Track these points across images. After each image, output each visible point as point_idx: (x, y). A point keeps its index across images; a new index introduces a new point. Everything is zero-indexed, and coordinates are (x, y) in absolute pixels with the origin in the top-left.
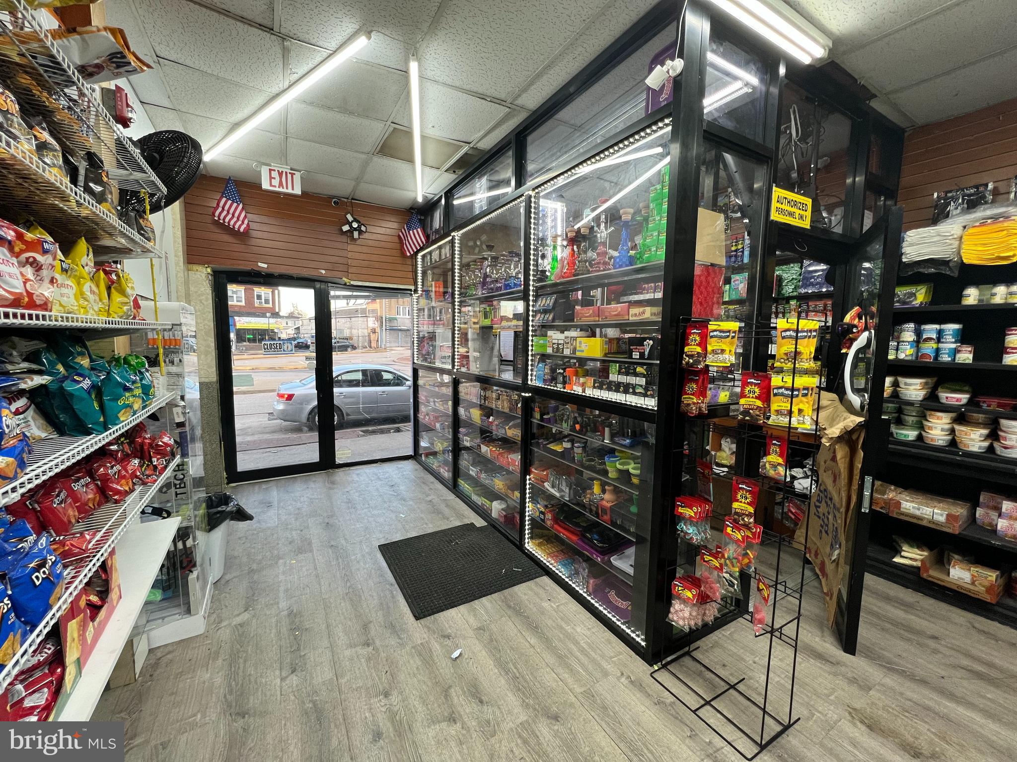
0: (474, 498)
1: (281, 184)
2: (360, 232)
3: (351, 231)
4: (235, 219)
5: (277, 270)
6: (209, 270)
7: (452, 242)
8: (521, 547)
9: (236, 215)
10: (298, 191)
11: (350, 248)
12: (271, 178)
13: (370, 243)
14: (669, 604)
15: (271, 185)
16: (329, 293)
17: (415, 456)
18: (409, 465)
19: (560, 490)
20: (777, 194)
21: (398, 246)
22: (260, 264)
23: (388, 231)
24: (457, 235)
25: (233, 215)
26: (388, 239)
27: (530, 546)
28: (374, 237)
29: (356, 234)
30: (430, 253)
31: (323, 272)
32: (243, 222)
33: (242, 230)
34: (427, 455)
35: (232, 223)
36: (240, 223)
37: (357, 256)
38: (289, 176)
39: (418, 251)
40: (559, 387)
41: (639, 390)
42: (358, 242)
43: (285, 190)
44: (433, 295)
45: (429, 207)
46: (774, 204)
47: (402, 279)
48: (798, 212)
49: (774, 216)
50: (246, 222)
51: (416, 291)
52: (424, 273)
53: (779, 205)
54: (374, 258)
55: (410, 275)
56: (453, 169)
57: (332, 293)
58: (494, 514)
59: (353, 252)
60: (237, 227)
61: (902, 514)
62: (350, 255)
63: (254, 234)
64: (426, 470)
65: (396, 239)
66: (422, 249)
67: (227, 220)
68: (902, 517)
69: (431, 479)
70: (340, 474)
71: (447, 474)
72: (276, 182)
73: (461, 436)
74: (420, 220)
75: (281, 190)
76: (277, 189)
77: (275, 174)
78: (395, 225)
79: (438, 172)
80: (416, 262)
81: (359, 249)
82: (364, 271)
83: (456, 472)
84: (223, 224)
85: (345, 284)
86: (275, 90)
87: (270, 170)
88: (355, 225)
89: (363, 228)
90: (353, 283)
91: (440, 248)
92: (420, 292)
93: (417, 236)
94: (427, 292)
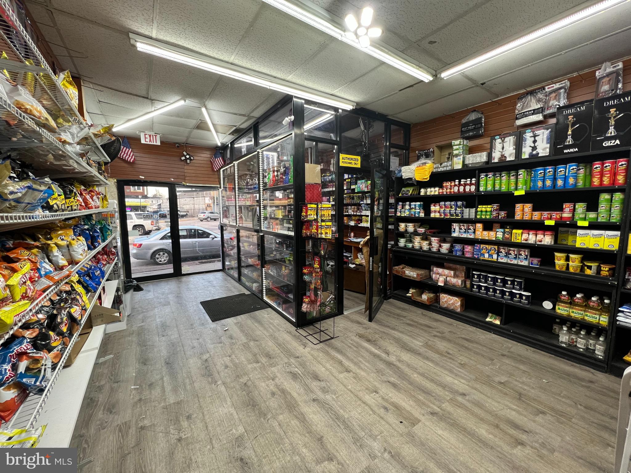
0: (247, 283)
1: (150, 141)
2: (191, 160)
3: (186, 159)
4: (128, 156)
5: (149, 179)
6: (115, 180)
7: (234, 165)
8: (262, 299)
9: (129, 154)
10: (159, 143)
11: (186, 167)
12: (145, 138)
13: (196, 165)
14: (302, 305)
15: (146, 141)
16: (175, 190)
17: (223, 270)
18: (219, 274)
19: (274, 272)
20: (342, 157)
21: (210, 166)
22: (140, 177)
23: (205, 159)
24: (236, 163)
25: (127, 154)
26: (205, 162)
27: (265, 298)
28: (198, 162)
29: (188, 161)
30: (226, 169)
31: (173, 179)
32: (132, 157)
33: (131, 161)
34: (228, 269)
35: (127, 158)
36: (130, 158)
37: (189, 171)
38: (154, 137)
39: (220, 169)
40: (271, 230)
41: (291, 229)
42: (189, 165)
43: (152, 143)
44: (228, 189)
45: (224, 147)
46: (341, 160)
47: (213, 182)
48: (353, 162)
49: (341, 165)
50: (133, 157)
51: (220, 187)
52: (224, 179)
53: (343, 160)
54: (198, 172)
55: (217, 180)
56: (232, 133)
57: (177, 189)
58: (254, 289)
59: (188, 170)
60: (129, 160)
61: (406, 276)
62: (186, 171)
63: (137, 162)
64: (228, 275)
65: (210, 163)
66: (222, 167)
67: (124, 157)
68: (406, 277)
69: (230, 278)
70: (184, 279)
71: (236, 275)
72: (148, 140)
73: (241, 256)
74: (221, 153)
75: (150, 143)
76: (148, 143)
77: (147, 136)
78: (209, 156)
79: (225, 135)
80: (220, 173)
81: (191, 168)
82: (194, 178)
83: (240, 274)
84: (122, 159)
85: (184, 185)
86: (149, 111)
87: (145, 134)
88: (188, 157)
89: (192, 158)
90: (187, 184)
91: (230, 167)
92: (222, 188)
93: (219, 161)
94: (225, 188)
